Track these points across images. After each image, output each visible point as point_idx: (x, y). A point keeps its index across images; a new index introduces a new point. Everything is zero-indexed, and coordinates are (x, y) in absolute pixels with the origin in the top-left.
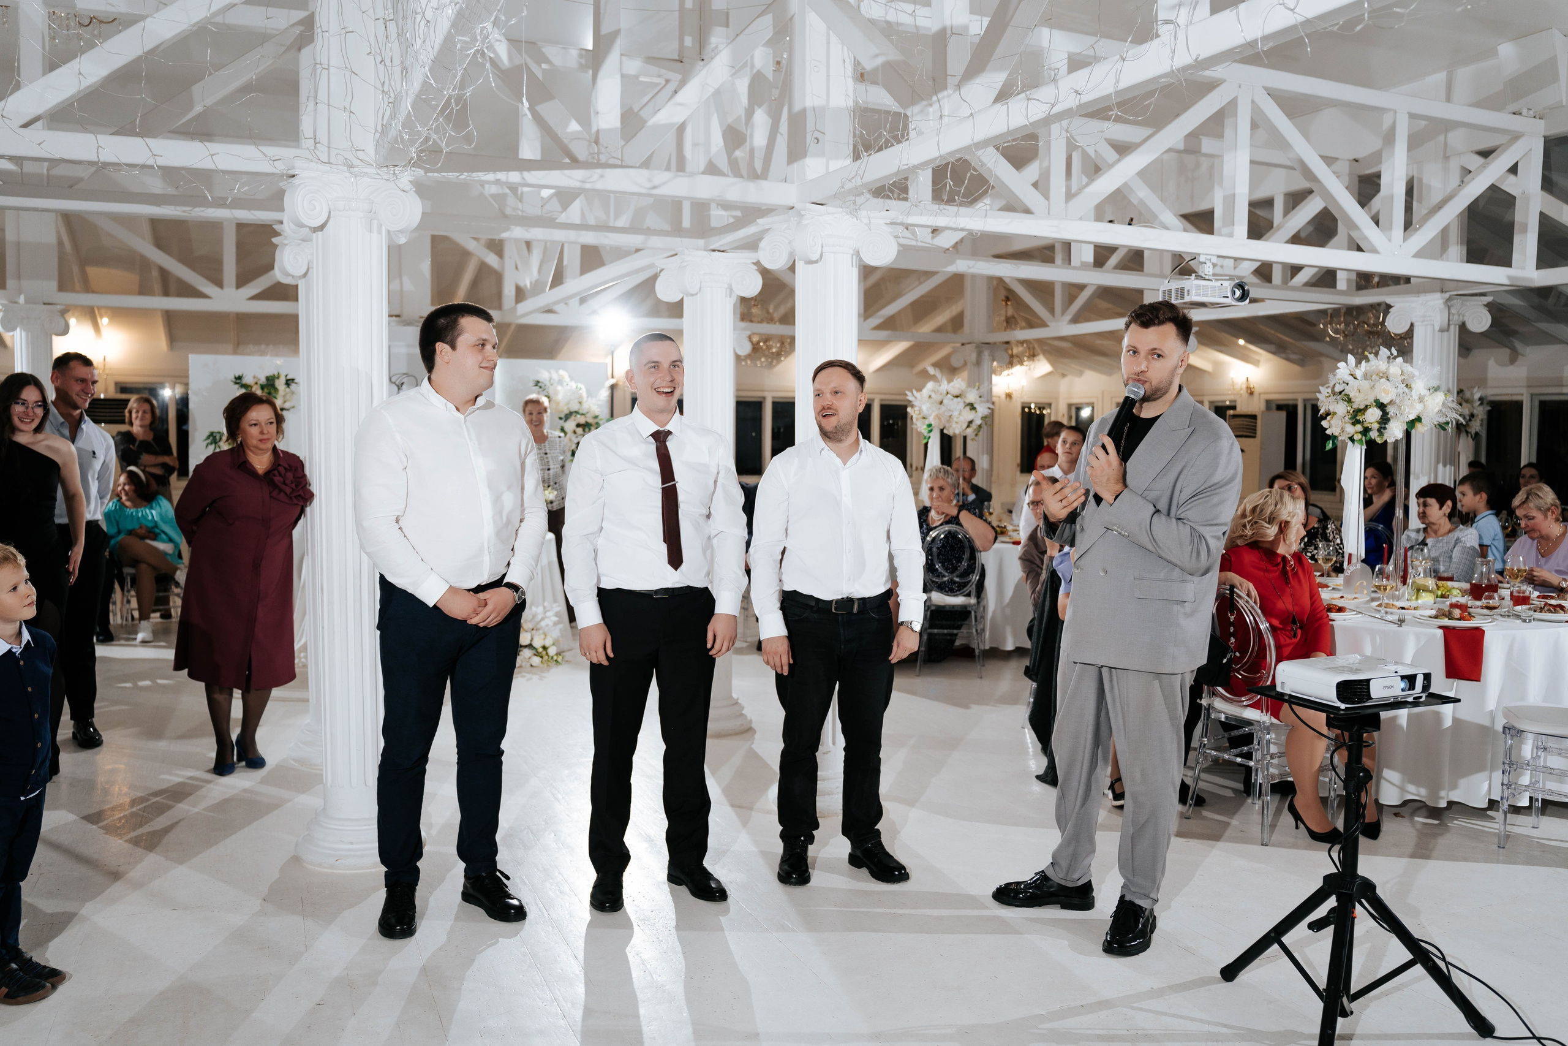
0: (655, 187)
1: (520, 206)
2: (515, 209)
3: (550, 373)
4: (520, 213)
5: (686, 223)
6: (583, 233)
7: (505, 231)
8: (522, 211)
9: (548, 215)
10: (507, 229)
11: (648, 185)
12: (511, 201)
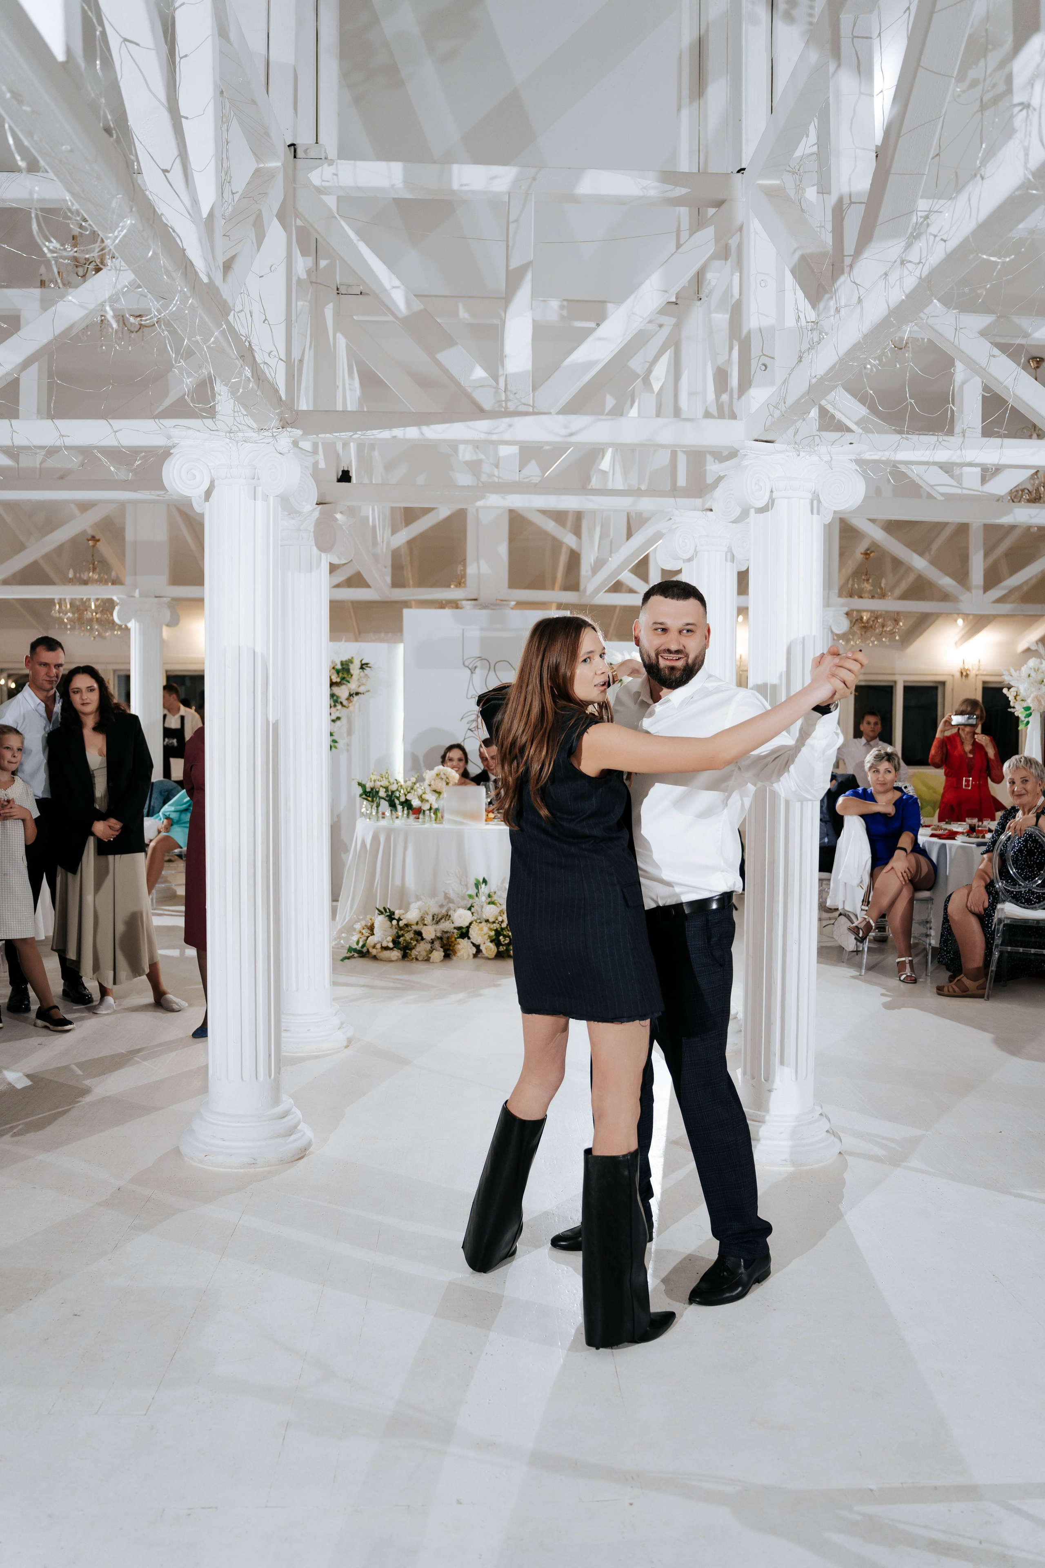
0: (571, 435)
1: (496, 472)
2: (491, 475)
3: (623, 655)
4: (496, 480)
5: (682, 481)
6: (564, 497)
7: (479, 500)
8: (499, 477)
9: (526, 480)
10: (482, 497)
11: (564, 432)
12: (486, 468)
